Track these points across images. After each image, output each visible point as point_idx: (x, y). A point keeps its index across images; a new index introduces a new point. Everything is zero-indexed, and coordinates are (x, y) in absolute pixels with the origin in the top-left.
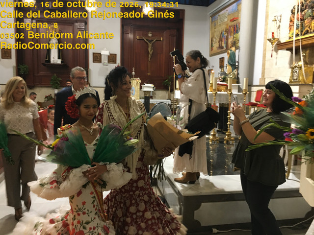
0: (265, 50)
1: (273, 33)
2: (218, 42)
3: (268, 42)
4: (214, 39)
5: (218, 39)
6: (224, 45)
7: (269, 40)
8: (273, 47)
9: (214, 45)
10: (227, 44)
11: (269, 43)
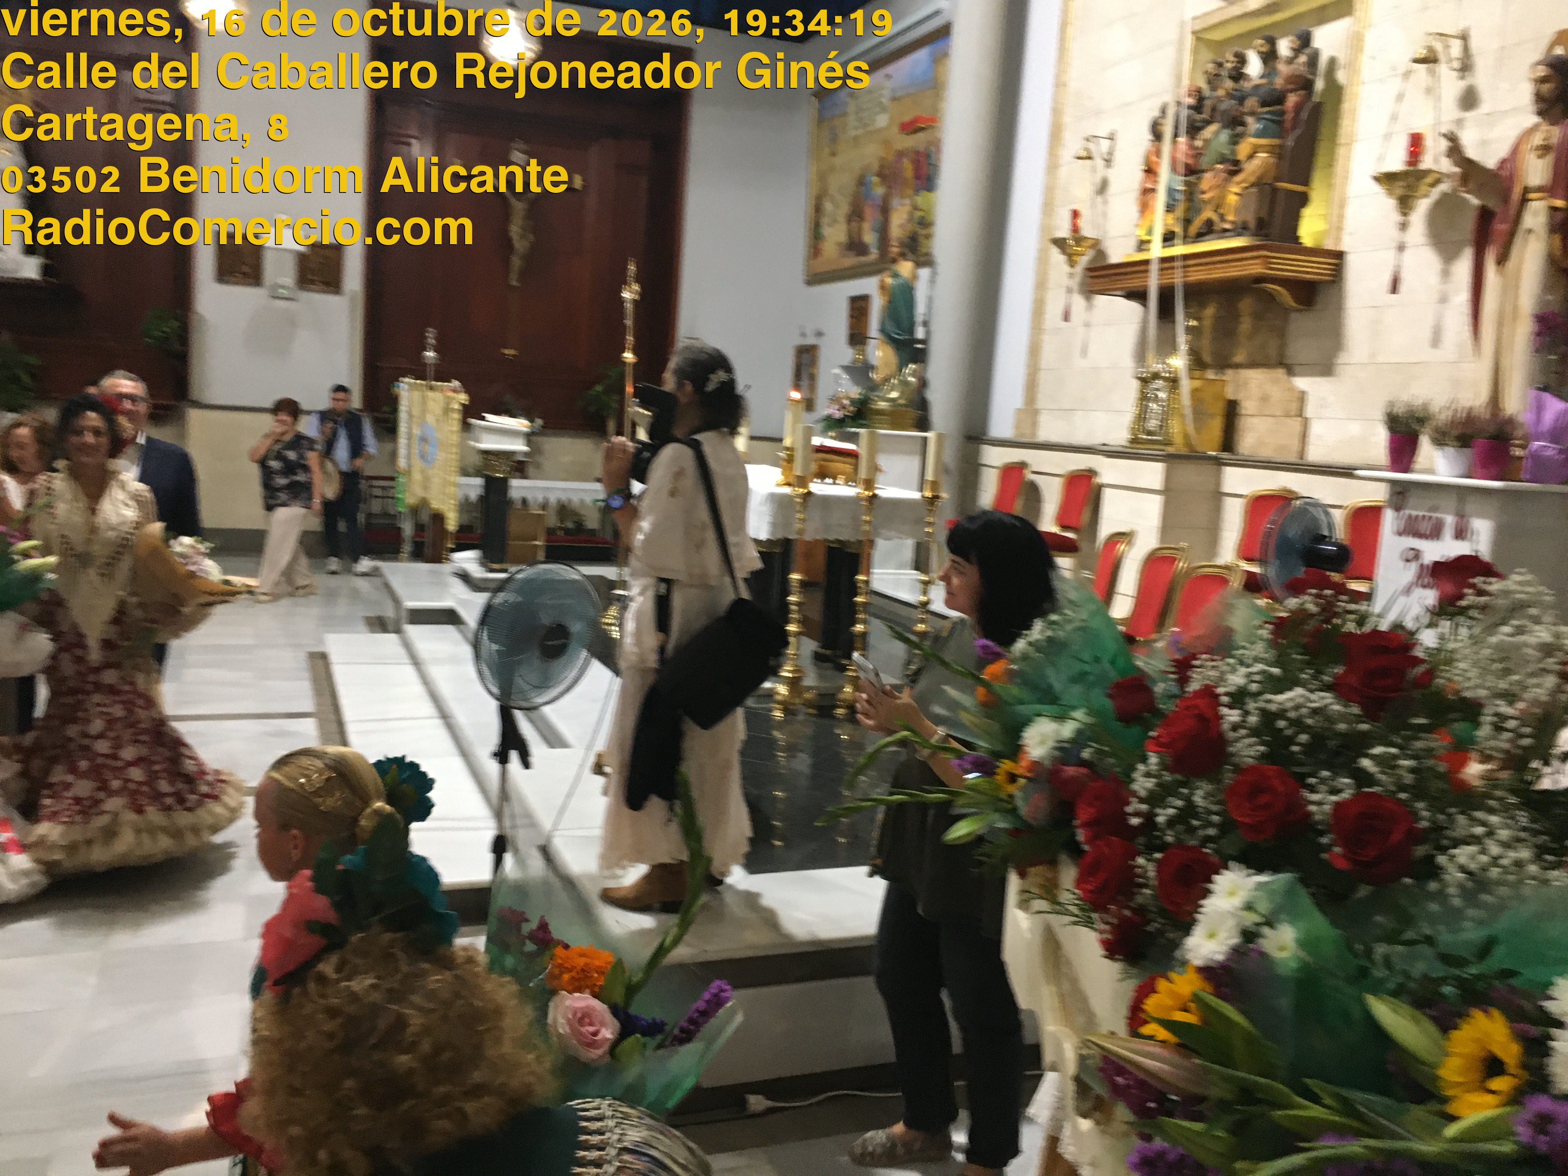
0: (1041, 285)
1: (1075, 214)
2: (842, 220)
3: (1055, 252)
4: (828, 206)
5: (845, 208)
6: (870, 238)
7: (1060, 243)
8: (1071, 275)
9: (826, 231)
10: (883, 232)
11: (1057, 257)
